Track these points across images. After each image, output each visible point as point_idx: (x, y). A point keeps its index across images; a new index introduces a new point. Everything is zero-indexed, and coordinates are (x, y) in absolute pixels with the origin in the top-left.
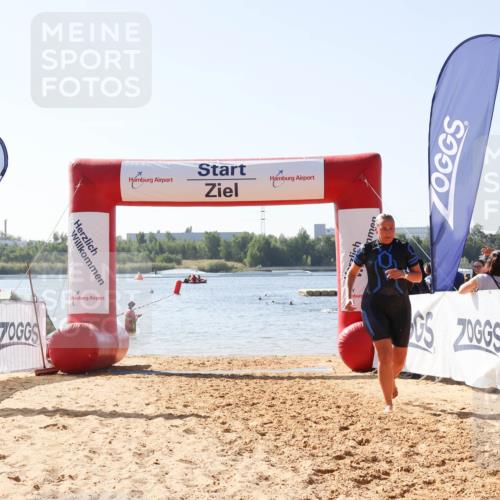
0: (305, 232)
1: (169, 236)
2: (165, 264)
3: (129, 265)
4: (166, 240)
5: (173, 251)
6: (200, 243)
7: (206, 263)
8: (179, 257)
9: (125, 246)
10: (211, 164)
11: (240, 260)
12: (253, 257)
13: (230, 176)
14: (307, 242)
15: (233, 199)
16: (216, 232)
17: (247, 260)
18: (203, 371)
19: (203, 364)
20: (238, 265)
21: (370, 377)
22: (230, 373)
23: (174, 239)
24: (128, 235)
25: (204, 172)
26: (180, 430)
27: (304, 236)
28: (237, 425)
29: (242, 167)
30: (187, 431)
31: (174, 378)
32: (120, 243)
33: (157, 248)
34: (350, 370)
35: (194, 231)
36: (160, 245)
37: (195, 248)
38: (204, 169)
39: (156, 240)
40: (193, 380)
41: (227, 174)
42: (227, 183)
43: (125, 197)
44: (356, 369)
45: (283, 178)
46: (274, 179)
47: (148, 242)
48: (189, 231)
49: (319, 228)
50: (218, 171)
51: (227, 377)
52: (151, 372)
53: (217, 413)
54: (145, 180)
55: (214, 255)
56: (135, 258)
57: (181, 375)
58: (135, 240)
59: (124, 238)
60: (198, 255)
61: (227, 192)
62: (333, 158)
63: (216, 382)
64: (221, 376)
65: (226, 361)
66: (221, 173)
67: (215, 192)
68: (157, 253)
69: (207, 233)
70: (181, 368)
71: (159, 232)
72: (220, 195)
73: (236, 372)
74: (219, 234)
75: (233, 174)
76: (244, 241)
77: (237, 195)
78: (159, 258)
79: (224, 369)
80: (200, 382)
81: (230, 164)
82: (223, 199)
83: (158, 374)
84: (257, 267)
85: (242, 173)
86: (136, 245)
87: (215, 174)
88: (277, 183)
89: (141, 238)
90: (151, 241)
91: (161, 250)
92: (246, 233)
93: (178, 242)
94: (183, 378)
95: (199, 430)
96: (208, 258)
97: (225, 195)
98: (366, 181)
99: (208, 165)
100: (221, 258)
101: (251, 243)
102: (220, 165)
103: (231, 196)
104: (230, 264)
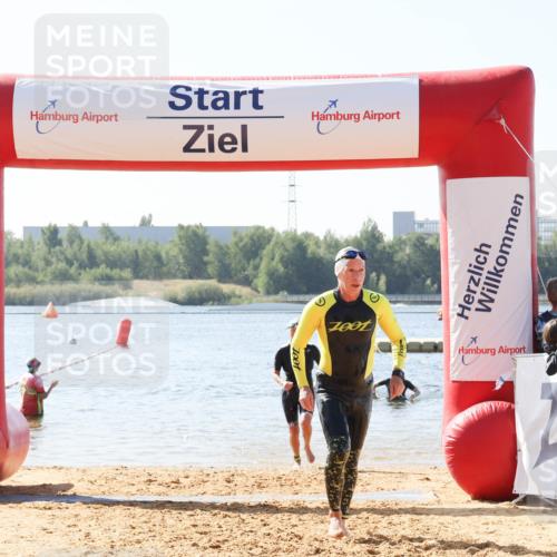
0: (375, 228)
1: (108, 232)
2: (97, 287)
3: (27, 290)
4: (101, 240)
5: (113, 263)
6: (168, 246)
7: (181, 286)
8: (127, 273)
9: (20, 251)
10: (195, 87)
11: (247, 282)
12: (271, 274)
13: (232, 111)
14: (379, 246)
15: (238, 156)
16: (200, 227)
17: (261, 281)
18: (176, 497)
19: (177, 482)
20: (244, 291)
21: (508, 512)
22: (230, 500)
23: (116, 239)
24: (26, 229)
25: (180, 102)
27: (373, 236)
29: (256, 93)
31: (119, 510)
32: (11, 246)
33: (84, 256)
34: (469, 497)
36: (89, 246)
37: (158, 257)
38: (181, 97)
39: (82, 242)
40: (157, 514)
41: (226, 106)
42: (225, 125)
43: (21, 150)
44: (481, 495)
45: (336, 116)
46: (319, 117)
47: (65, 244)
48: (145, 222)
49: (403, 219)
50: (208, 100)
51: (225, 507)
52: (74, 498)
54: (62, 117)
55: (196, 270)
56: (40, 277)
57: (132, 504)
58: (39, 239)
60: (165, 269)
61: (224, 143)
63: (203, 517)
64: (213, 506)
65: (220, 477)
66: (214, 105)
67: (202, 142)
68: (82, 266)
69: (181, 227)
70: (133, 490)
71: (86, 223)
72: (211, 149)
73: (241, 498)
74: (206, 229)
75: (237, 106)
76: (256, 242)
77: (245, 149)
78: (87, 275)
79: (219, 493)
80: (171, 517)
81: (231, 87)
82: (218, 156)
83: (88, 501)
84: (278, 297)
85: (256, 105)
86: (40, 248)
87: (202, 106)
88: (325, 125)
89: (52, 235)
90: (71, 242)
91: (92, 261)
92: (258, 228)
93: (124, 244)
94: (138, 511)
96: (184, 278)
97: (222, 149)
98: (503, 122)
99: (188, 89)
100: (209, 277)
101: (269, 248)
102: (212, 90)
103: (234, 150)
104: (226, 288)
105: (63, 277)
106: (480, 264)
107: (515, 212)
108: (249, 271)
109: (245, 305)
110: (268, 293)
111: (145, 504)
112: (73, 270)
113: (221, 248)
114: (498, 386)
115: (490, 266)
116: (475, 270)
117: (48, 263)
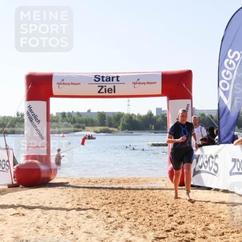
0: (151, 112)
1: (78, 114)
2: (76, 129)
4: (77, 116)
5: (80, 122)
6: (95, 117)
7: (98, 128)
8: (84, 125)
9: (55, 119)
10: (101, 75)
11: (116, 127)
12: (123, 125)
13: (111, 82)
14: (152, 117)
15: (113, 94)
16: (103, 112)
17: (120, 127)
18: (96, 186)
19: (97, 182)
20: (115, 130)
22: (111, 186)
23: (81, 116)
24: (56, 113)
25: (97, 80)
26: (85, 216)
27: (150, 114)
28: (115, 214)
29: (118, 77)
30: (88, 217)
31: (81, 189)
32: (52, 117)
33: (72, 120)
35: (91, 111)
36: (73, 118)
37: (92, 121)
38: (97, 78)
39: (72, 116)
40: (91, 190)
41: (110, 81)
42: (109, 86)
43: (55, 92)
45: (139, 83)
46: (135, 83)
47: (67, 117)
48: (89, 111)
49: (158, 110)
50: (105, 79)
51: (109, 188)
52: (69, 186)
53: (104, 207)
54: (66, 84)
55: (103, 124)
57: (85, 187)
58: (60, 116)
59: (55, 115)
60: (94, 124)
61: (109, 90)
62: (167, 72)
63: (103, 191)
64: (106, 188)
65: (108, 180)
67: (103, 90)
68: (72, 123)
69: (98, 112)
70: (85, 184)
71: (73, 112)
72: (106, 92)
73: (114, 186)
74: (105, 113)
75: (113, 81)
76: (119, 117)
77: (115, 92)
79: (108, 185)
80: (95, 191)
81: (111, 75)
82: (107, 94)
83: (73, 187)
84: (125, 131)
85: (118, 80)
86: (61, 118)
87: (103, 81)
88: (136, 86)
89: (64, 115)
90: (69, 117)
91: (74, 122)
92: (119, 112)
93: (83, 117)
94: (86, 189)
95: (94, 216)
96: (99, 126)
97: (109, 92)
98: (184, 85)
99: (99, 76)
100: (106, 126)
101: (122, 118)
102: (106, 76)
103: (111, 92)
104: (111, 129)
108: (117, 124)
109: (116, 134)
110: (122, 130)
111: (88, 188)
113: (108, 117)
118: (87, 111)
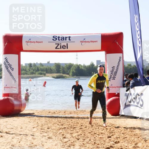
0: (93, 63)
1: (41, 64)
2: (39, 75)
3: (25, 76)
4: (40, 66)
5: (42, 70)
6: (53, 67)
7: (55, 75)
8: (45, 72)
9: (24, 68)
10: (58, 36)
11: (68, 74)
12: (73, 72)
13: (65, 41)
14: (94, 67)
15: (66, 49)
16: (59, 63)
17: (71, 74)
18: (54, 115)
19: (55, 113)
20: (67, 76)
21: (118, 118)
22: (65, 116)
23: (43, 66)
24: (25, 64)
26: (46, 138)
27: (92, 65)
28: (68, 136)
29: (69, 37)
30: (49, 138)
31: (43, 118)
32: (22, 67)
33: (37, 69)
34: (111, 115)
35: (50, 63)
36: (37, 67)
37: (51, 69)
38: (55, 38)
39: (36, 66)
40: (51, 119)
41: (64, 40)
42: (63, 43)
43: (24, 48)
44: (113, 115)
45: (85, 42)
46: (82, 42)
47: (33, 67)
48: (48, 63)
49: (98, 62)
50: (60, 39)
51: (64, 117)
52: (35, 116)
53: (61, 131)
54: (32, 42)
55: (58, 71)
56: (28, 73)
57: (46, 117)
58: (28, 66)
59: (24, 65)
60: (52, 72)
61: (63, 47)
62: (105, 34)
63: (59, 119)
64: (61, 117)
65: (63, 112)
66: (61, 39)
67: (59, 47)
68: (36, 71)
69: (55, 63)
70: (46, 114)
71: (37, 63)
72: (61, 48)
73: (67, 116)
74: (60, 64)
75: (66, 40)
76: (70, 66)
77: (67, 48)
78: (37, 73)
79: (63, 115)
80: (53, 119)
81: (65, 36)
82: (62, 49)
83: (37, 116)
84: (74, 77)
85: (70, 40)
86: (28, 68)
87: (59, 40)
88: (83, 43)
89: (30, 65)
90: (34, 66)
91: (38, 70)
92: (70, 63)
93: (44, 67)
94: (47, 118)
95: (54, 137)
96: (56, 73)
97: (63, 48)
98: (117, 43)
99: (56, 36)
100: (61, 73)
101: (72, 67)
102: (61, 37)
103: (65, 48)
104: (64, 75)
105: (32, 73)
106: (113, 70)
107: (120, 60)
108: (69, 72)
109: (68, 78)
110: (72, 76)
111: (48, 117)
112: (34, 72)
113: (63, 67)
114: (117, 94)
115: (115, 71)
116: (112, 71)
117: (30, 70)
118: (47, 63)
